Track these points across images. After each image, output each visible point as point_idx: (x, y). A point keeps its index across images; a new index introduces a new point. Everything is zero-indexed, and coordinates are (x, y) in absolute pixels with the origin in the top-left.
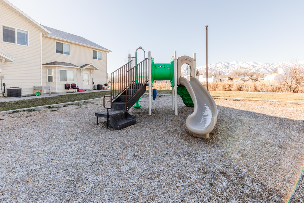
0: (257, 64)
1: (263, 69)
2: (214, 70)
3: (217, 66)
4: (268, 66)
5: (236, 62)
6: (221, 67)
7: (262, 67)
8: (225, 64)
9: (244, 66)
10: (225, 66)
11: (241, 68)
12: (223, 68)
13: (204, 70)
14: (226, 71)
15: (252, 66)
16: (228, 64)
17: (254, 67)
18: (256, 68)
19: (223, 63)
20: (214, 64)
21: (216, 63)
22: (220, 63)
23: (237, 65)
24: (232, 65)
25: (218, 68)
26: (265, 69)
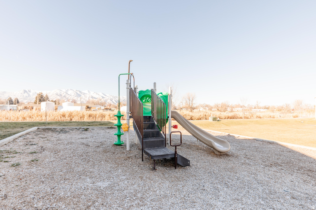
0: (105, 95)
1: (109, 100)
2: (64, 96)
3: (68, 93)
4: (113, 98)
5: (88, 91)
6: (73, 94)
7: (109, 98)
8: (77, 92)
9: (95, 95)
10: (77, 93)
11: (92, 97)
12: (75, 96)
13: (51, 96)
14: (78, 99)
15: (102, 97)
16: (80, 92)
17: (103, 98)
18: (104, 99)
19: (75, 90)
20: (64, 90)
21: (67, 90)
22: (72, 90)
23: (89, 94)
24: (84, 93)
25: (69, 95)
26: (111, 100)
